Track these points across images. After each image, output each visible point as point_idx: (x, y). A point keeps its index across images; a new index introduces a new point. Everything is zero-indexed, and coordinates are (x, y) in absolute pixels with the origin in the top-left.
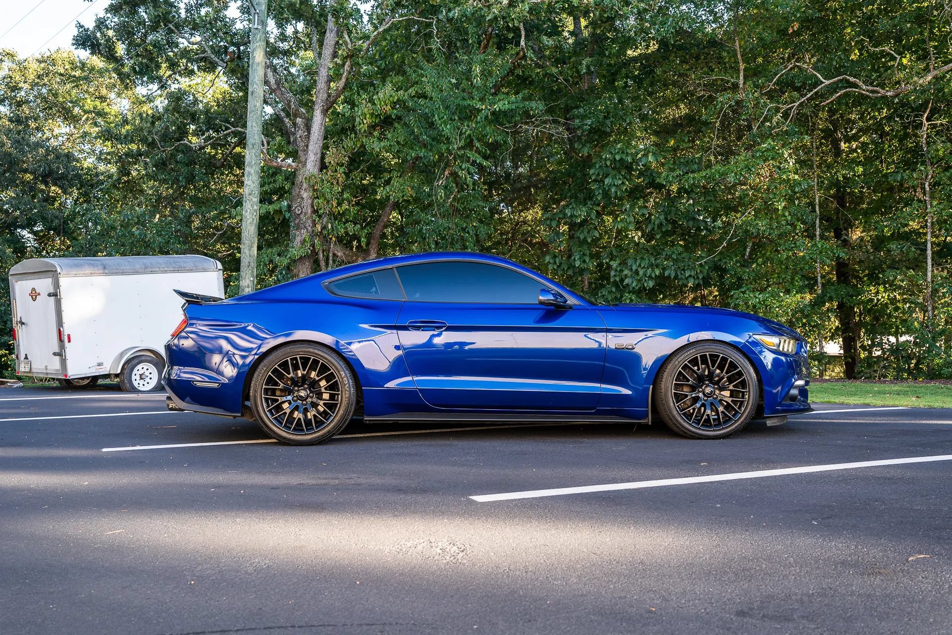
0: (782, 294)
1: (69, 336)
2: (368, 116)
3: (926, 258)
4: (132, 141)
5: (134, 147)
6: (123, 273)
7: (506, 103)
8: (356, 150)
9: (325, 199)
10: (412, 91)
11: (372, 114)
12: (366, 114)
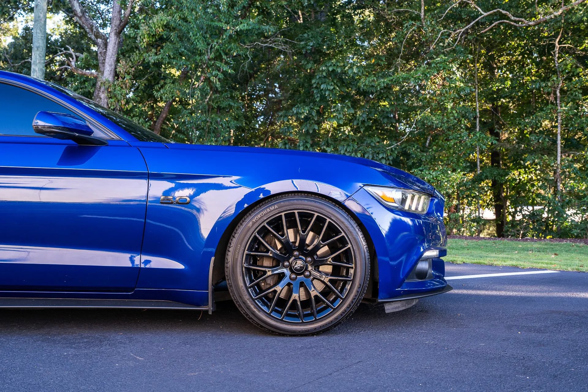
0: (449, 172)
2: (146, 36)
3: (557, 148)
7: (246, 25)
8: (140, 62)
9: (116, 99)
11: (149, 35)
12: (144, 35)
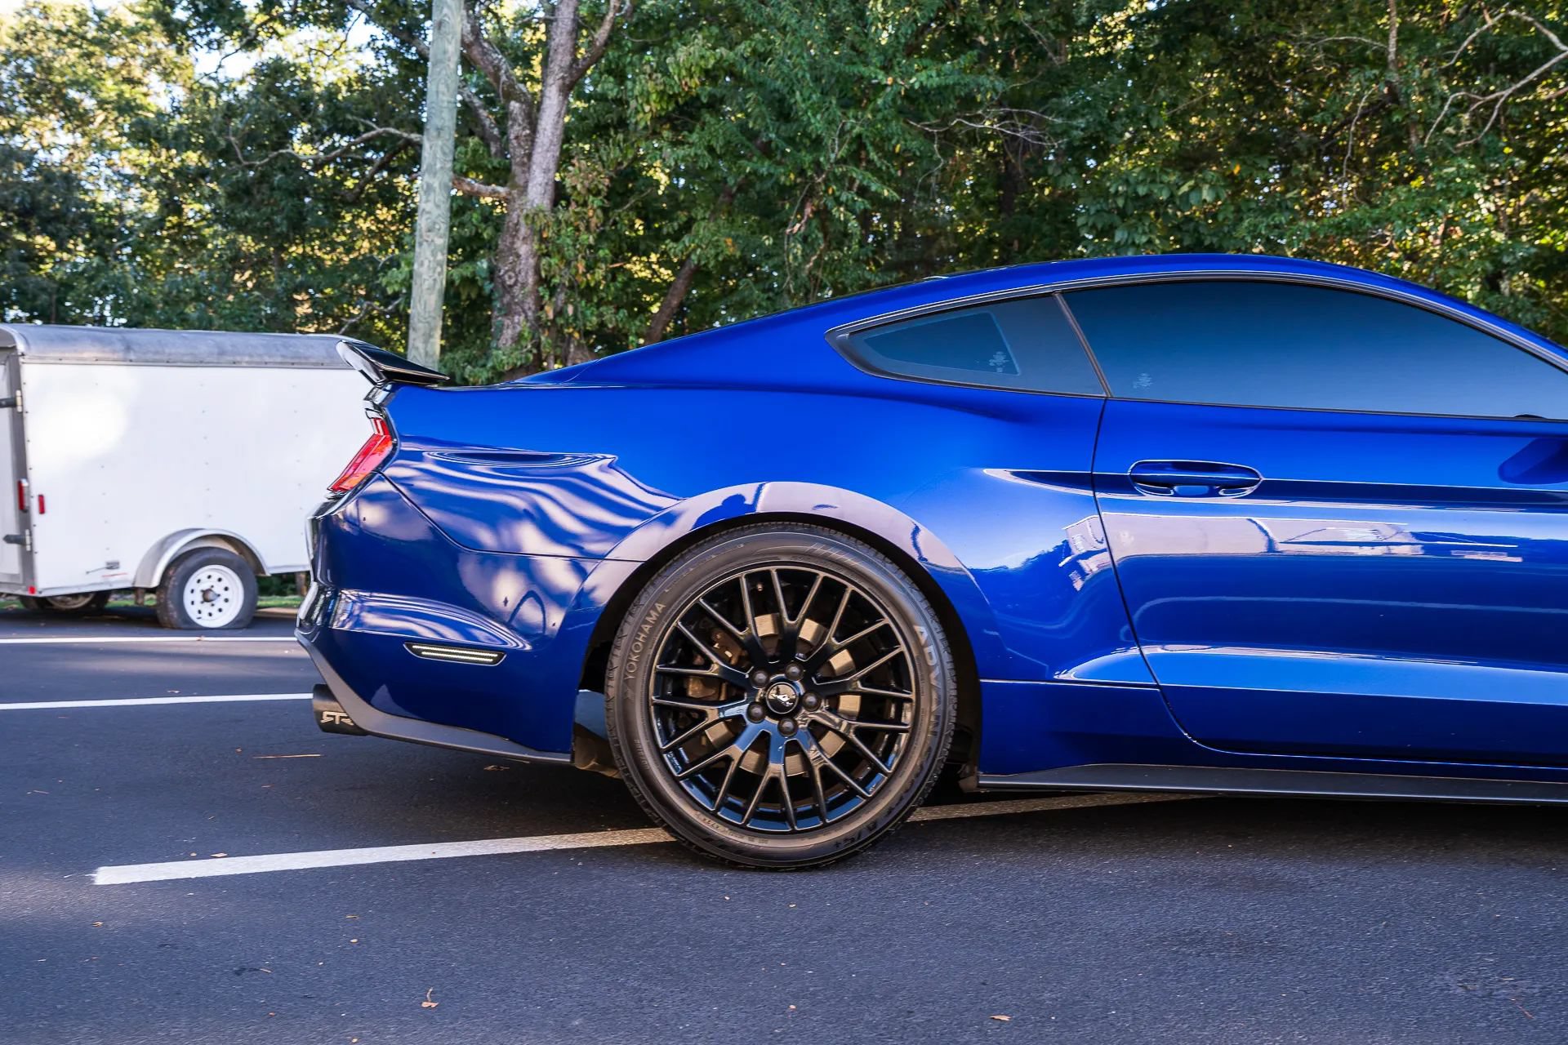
1: (41, 498)
2: (654, 97)
4: (188, 146)
5: (192, 158)
6: (169, 363)
7: (934, 74)
8: (625, 164)
9: (563, 257)
10: (744, 48)
11: (661, 94)
12: (649, 93)
